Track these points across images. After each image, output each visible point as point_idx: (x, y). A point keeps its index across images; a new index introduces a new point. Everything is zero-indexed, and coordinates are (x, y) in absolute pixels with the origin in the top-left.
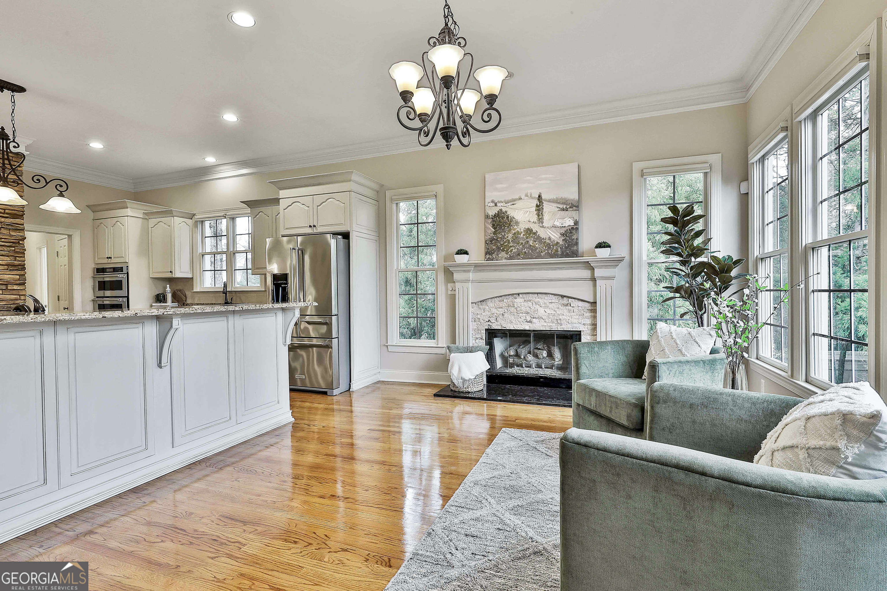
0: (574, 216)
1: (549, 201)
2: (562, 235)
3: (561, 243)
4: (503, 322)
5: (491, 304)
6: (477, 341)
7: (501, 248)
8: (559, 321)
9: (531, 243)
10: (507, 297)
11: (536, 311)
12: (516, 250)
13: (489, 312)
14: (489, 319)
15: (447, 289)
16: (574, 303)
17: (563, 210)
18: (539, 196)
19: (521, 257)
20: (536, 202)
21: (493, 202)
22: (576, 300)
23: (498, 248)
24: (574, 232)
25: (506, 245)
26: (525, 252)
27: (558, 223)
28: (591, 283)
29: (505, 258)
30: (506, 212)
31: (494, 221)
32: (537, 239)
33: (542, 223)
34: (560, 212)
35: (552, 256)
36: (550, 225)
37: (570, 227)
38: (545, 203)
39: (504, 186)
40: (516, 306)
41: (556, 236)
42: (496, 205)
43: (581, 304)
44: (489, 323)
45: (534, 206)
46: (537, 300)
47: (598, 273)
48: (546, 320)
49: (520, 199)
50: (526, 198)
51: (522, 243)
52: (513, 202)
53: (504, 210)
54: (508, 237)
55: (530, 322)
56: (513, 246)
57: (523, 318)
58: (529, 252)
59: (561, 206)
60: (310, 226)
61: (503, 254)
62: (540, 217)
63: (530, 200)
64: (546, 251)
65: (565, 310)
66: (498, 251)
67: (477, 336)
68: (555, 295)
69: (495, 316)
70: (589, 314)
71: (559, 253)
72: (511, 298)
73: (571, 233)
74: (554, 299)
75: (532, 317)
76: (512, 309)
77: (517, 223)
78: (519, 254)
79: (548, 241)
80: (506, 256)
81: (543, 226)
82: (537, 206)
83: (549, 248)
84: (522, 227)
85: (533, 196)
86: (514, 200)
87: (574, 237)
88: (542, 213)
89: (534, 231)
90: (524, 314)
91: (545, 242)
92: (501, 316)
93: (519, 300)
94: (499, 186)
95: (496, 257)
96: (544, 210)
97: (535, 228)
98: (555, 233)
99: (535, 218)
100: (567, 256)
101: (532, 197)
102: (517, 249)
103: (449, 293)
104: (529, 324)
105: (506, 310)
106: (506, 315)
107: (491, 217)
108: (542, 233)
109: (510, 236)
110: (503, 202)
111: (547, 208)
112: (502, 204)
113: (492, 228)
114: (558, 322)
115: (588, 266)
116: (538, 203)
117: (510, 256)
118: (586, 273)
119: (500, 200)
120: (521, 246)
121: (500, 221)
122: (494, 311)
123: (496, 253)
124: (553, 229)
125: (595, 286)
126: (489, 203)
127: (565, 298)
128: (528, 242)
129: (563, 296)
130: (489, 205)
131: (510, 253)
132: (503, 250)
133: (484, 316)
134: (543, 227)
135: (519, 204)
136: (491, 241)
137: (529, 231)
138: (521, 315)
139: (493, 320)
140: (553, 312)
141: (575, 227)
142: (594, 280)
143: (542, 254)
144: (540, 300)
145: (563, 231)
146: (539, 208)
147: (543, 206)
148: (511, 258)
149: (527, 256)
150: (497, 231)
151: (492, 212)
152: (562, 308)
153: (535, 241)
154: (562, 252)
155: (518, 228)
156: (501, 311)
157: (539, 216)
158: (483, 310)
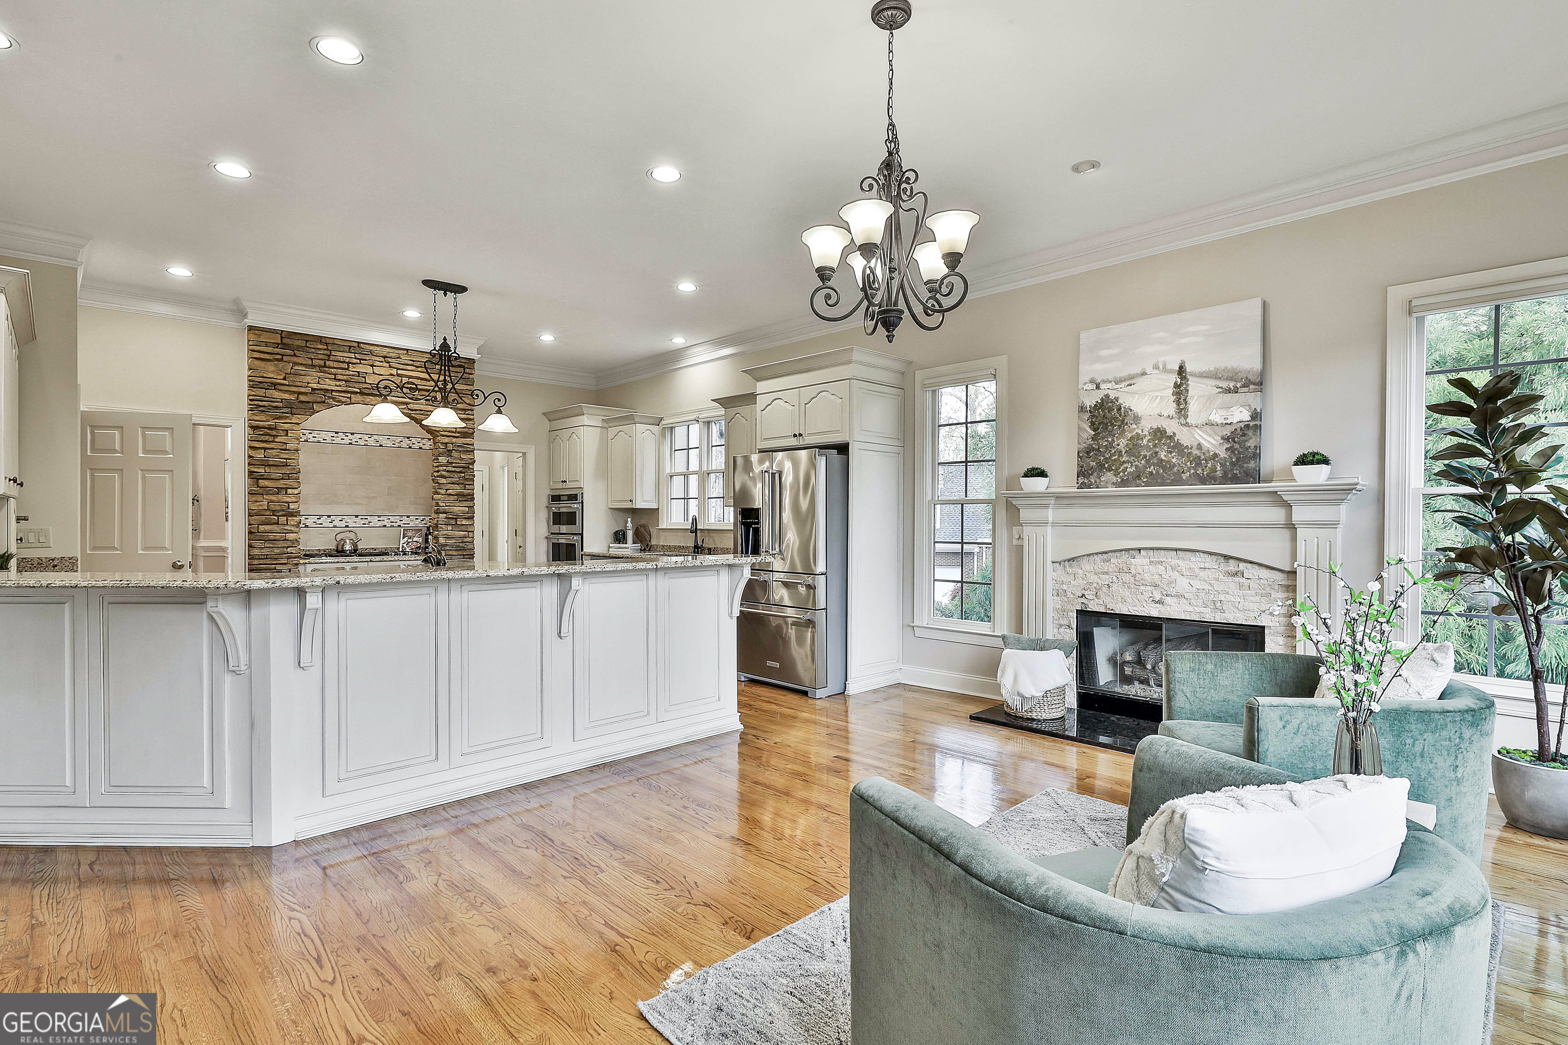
0: (1250, 402)
1: (1202, 375)
2: (1226, 439)
3: (1223, 454)
4: (1108, 600)
5: (1087, 565)
6: (1062, 630)
7: (1106, 466)
8: (1218, 604)
9: (1162, 455)
10: (1118, 554)
11: (1172, 582)
12: (1134, 468)
13: (1083, 579)
14: (1083, 592)
15: (1011, 537)
16: (1251, 572)
17: (1229, 391)
18: (1181, 367)
19: (1144, 482)
20: (1174, 378)
21: (1092, 381)
22: (1256, 566)
23: (1101, 466)
24: (1250, 433)
25: (1115, 460)
26: (1151, 473)
27: (1217, 418)
28: (1286, 533)
29: (1113, 484)
30: (1117, 399)
31: (1093, 416)
32: (1174, 447)
33: (1186, 417)
34: (1221, 395)
35: (1203, 481)
36: (1202, 420)
37: (1242, 425)
38: (1191, 381)
39: (1116, 351)
40: (1133, 571)
41: (1212, 443)
42: (1098, 387)
43: (1264, 573)
44: (1083, 600)
45: (1169, 387)
46: (1174, 562)
47: (1299, 514)
48: (1192, 601)
49: (1144, 374)
50: (1156, 371)
51: (1145, 456)
52: (1130, 380)
53: (1112, 396)
54: (1118, 445)
55: (1160, 602)
56: (1128, 462)
57: (1147, 595)
58: (1157, 472)
59: (1224, 385)
60: (795, 436)
61: (1109, 476)
62: (1181, 407)
63: (1164, 376)
64: (1192, 471)
65: (1231, 584)
66: (1101, 471)
67: (1062, 622)
68: (1211, 554)
69: (1095, 588)
70: (1282, 595)
71: (1219, 474)
72: (1125, 556)
73: (1244, 435)
74: (1209, 561)
75: (1164, 593)
76: (1127, 578)
77: (1137, 419)
78: (1139, 477)
79: (1196, 452)
80: (1114, 479)
81: (1187, 423)
82: (1177, 386)
83: (1199, 464)
84: (1146, 426)
85: (1169, 367)
86: (1132, 377)
87: (1251, 443)
88: (1185, 400)
89: (1169, 432)
90: (1150, 588)
91: (1190, 453)
92: (1105, 589)
93: (1140, 562)
94: (1104, 353)
95: (1095, 482)
96: (1190, 395)
97: (1171, 427)
98: (1210, 435)
99: (1170, 408)
100: (1235, 480)
101: (1166, 370)
102: (1136, 466)
103: (1015, 542)
104: (1158, 605)
105: (1115, 578)
106: (1114, 587)
107: (1088, 409)
108: (1185, 437)
109: (1122, 443)
110: (1111, 382)
111: (1197, 389)
112: (1109, 386)
113: (1089, 430)
114: (1217, 606)
115: (1276, 499)
116: (1179, 380)
117: (1122, 480)
118: (1276, 514)
119: (1105, 379)
120: (1143, 462)
121: (1104, 416)
122: (1093, 578)
123: (1095, 474)
124: (1208, 428)
125: (1294, 539)
126: (1085, 384)
127: (1231, 561)
128: (1156, 453)
129: (1227, 558)
130: (1085, 387)
131: (1121, 474)
132: (1109, 470)
133: (1075, 586)
134: (1187, 425)
135: (1140, 384)
136: (1088, 453)
137: (1159, 434)
138: (1142, 588)
139: (1090, 595)
140: (1207, 587)
141: (1252, 424)
142: (1291, 527)
143: (1184, 476)
144: (1181, 563)
145: (1227, 431)
146: (1180, 392)
147: (1188, 385)
148: (1124, 483)
149: (1154, 480)
150: (1099, 433)
151: (1091, 400)
152: (1226, 579)
153: (1171, 452)
154: (1225, 474)
155: (1138, 428)
156: (1106, 579)
157: (1178, 403)
158: (1072, 576)
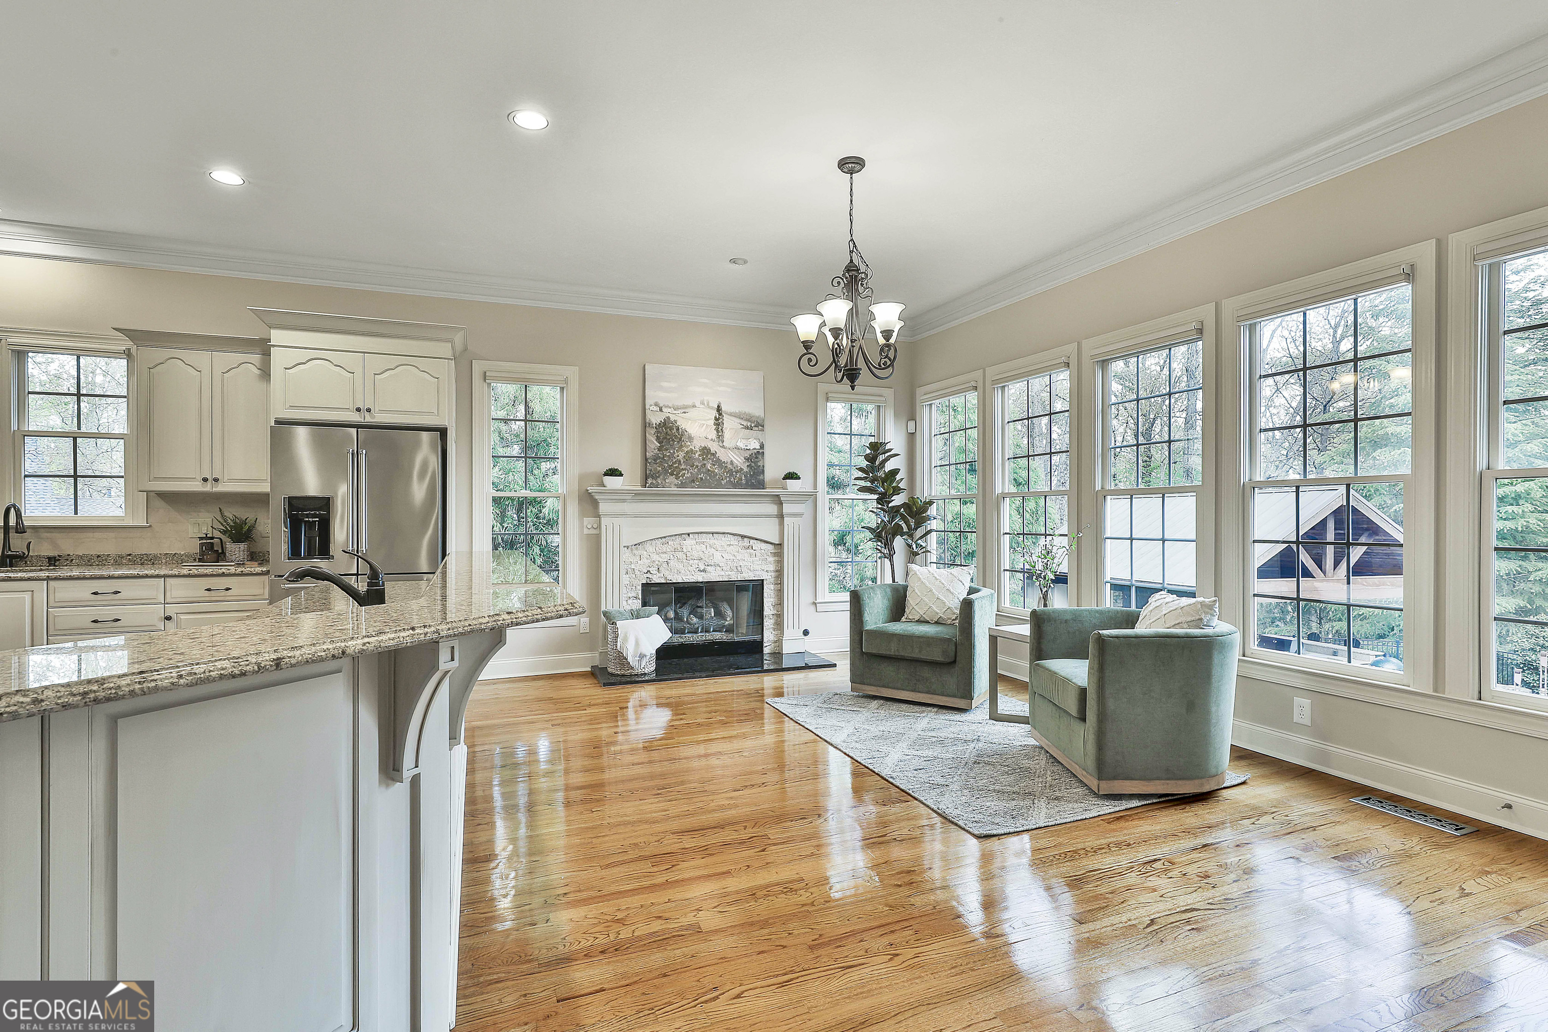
0: (760, 437)
1: (731, 414)
2: (747, 459)
3: (745, 469)
4: (667, 573)
5: (650, 548)
6: (630, 602)
7: (670, 471)
8: (739, 568)
9: (709, 466)
10: (673, 538)
11: (710, 556)
12: (689, 474)
13: (647, 559)
14: (648, 569)
15: (582, 527)
16: (757, 545)
17: (747, 428)
18: (718, 406)
19: (697, 485)
20: (714, 413)
21: (656, 405)
22: (759, 542)
23: (665, 471)
24: (760, 457)
25: (676, 467)
26: (702, 479)
27: (741, 444)
28: (776, 520)
29: (675, 485)
30: (676, 421)
31: (658, 432)
32: (716, 462)
33: (723, 442)
34: (744, 430)
35: (735, 486)
36: (732, 445)
37: (756, 451)
38: (726, 417)
39: (673, 385)
40: (685, 550)
41: (739, 461)
42: (661, 410)
43: (764, 546)
44: (649, 575)
45: (712, 419)
46: (712, 542)
47: (787, 508)
48: (724, 568)
49: (694, 406)
50: (702, 406)
51: (697, 466)
52: (685, 409)
53: (672, 418)
54: (678, 456)
55: (704, 571)
56: (685, 469)
57: (695, 566)
58: (706, 478)
59: (745, 423)
60: (358, 410)
61: (672, 479)
62: (720, 434)
63: (708, 410)
64: (728, 479)
65: (745, 554)
66: (666, 474)
67: (630, 595)
68: (734, 535)
69: (657, 565)
70: (772, 559)
71: (744, 482)
72: (678, 539)
73: (757, 458)
74: (733, 540)
75: (706, 564)
76: (680, 555)
77: (690, 438)
78: (693, 481)
79: (730, 466)
80: (676, 482)
81: (724, 446)
82: (716, 419)
83: (731, 475)
84: (697, 445)
85: (711, 405)
86: (686, 407)
87: (760, 464)
88: (722, 430)
89: (713, 451)
90: (696, 561)
91: (726, 467)
92: (665, 565)
93: (689, 542)
94: (665, 384)
95: (662, 483)
96: (725, 426)
97: (714, 447)
98: (737, 455)
99: (713, 434)
100: (753, 487)
101: (709, 407)
102: (691, 473)
103: (586, 531)
104: (702, 573)
105: (671, 556)
106: (672, 563)
107: (654, 425)
108: (723, 455)
109: (681, 455)
110: (670, 408)
111: (729, 424)
112: (669, 410)
113: (655, 442)
114: (738, 570)
115: (778, 501)
116: (718, 415)
117: (682, 482)
118: (772, 509)
119: (666, 404)
120: (696, 470)
121: (666, 433)
122: (655, 557)
123: (661, 477)
124: (736, 451)
125: (782, 524)
126: (651, 406)
127: (745, 539)
128: (705, 464)
129: (743, 537)
130: (651, 408)
131: (681, 478)
132: (672, 474)
133: (642, 565)
134: (723, 447)
135: (692, 413)
136: (655, 460)
137: (706, 451)
138: (691, 562)
139: (653, 570)
140: (732, 558)
141: (761, 451)
142: (781, 516)
143: (723, 482)
144: (715, 541)
145: (747, 454)
146: (718, 423)
147: (723, 420)
148: (682, 485)
149: (703, 484)
150: (663, 446)
151: (655, 418)
152: (743, 551)
153: (714, 465)
154: (747, 483)
155: (692, 445)
156: (665, 557)
157: (718, 432)
158: (638, 558)
